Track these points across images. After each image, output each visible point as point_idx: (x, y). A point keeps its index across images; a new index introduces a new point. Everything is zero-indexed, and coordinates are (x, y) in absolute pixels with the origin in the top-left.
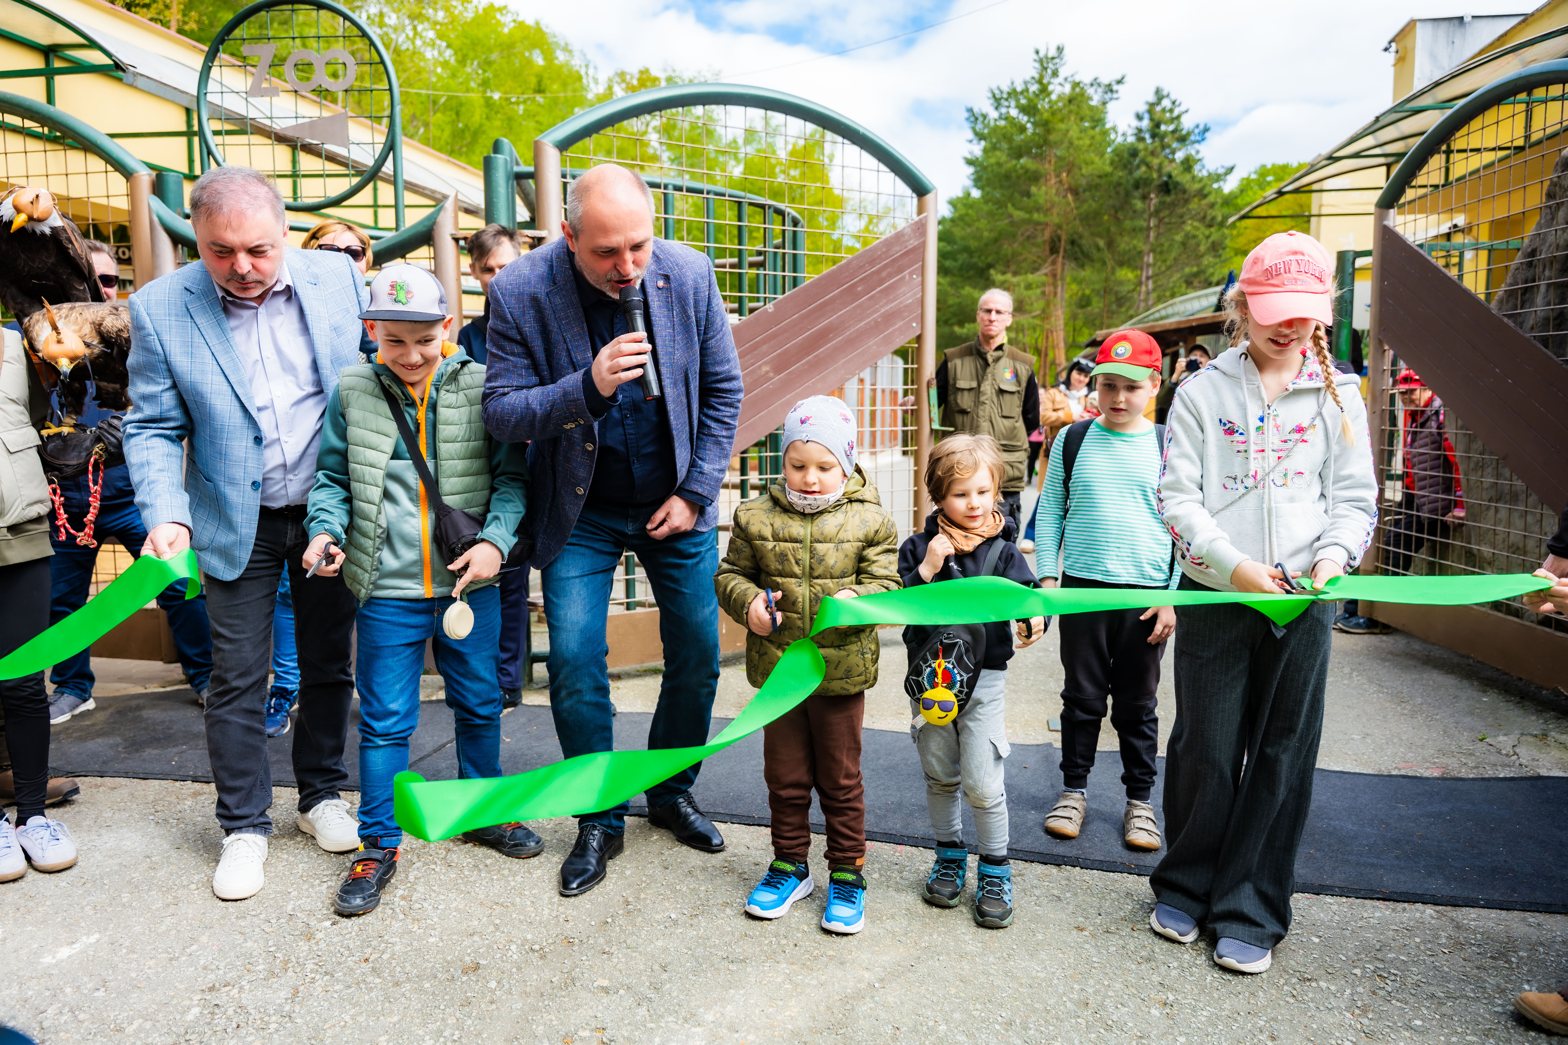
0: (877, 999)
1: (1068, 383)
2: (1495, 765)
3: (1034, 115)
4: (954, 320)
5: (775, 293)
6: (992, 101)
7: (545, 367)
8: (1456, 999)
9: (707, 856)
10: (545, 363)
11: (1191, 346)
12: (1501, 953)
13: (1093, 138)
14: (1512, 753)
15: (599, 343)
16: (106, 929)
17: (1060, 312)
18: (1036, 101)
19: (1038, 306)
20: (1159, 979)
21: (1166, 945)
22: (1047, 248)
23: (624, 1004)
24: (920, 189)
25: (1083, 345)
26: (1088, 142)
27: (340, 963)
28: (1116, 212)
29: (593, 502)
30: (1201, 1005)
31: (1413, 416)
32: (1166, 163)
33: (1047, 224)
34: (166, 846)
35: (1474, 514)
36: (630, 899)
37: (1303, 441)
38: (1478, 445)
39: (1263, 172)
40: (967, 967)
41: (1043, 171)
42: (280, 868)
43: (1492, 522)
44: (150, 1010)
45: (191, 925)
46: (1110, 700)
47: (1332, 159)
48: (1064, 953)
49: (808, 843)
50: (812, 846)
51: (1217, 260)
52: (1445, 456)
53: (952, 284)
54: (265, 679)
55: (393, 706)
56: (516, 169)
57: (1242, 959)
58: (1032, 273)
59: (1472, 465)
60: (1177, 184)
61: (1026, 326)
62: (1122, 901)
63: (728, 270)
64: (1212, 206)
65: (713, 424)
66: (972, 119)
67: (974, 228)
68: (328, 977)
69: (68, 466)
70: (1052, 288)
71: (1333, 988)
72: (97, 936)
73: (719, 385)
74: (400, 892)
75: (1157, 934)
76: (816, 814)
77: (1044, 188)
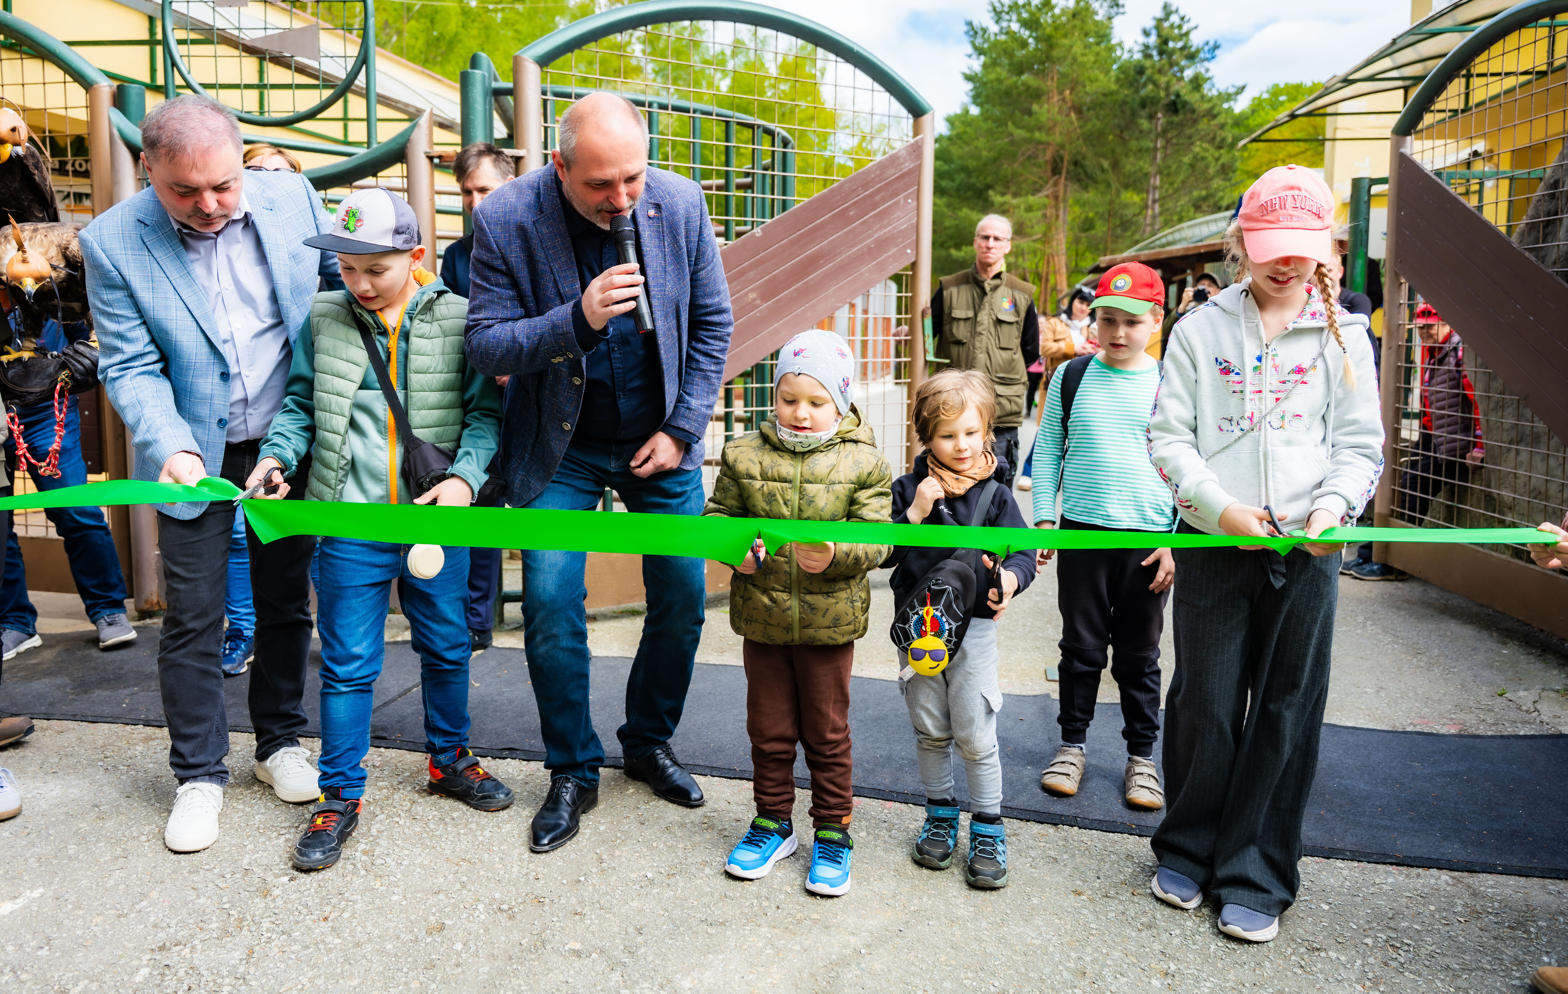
0: (863, 965)
1: (1069, 312)
2: (1515, 722)
3: (1036, 30)
4: (950, 243)
5: (763, 217)
6: (992, 14)
7: (531, 299)
8: (1472, 971)
9: (685, 811)
10: (530, 294)
11: (1199, 274)
12: (1519, 923)
13: (1098, 54)
14: (1532, 709)
15: (587, 275)
16: (50, 883)
17: (1061, 236)
18: (1038, 15)
19: (1039, 230)
20: (1160, 947)
21: (1168, 911)
22: (1049, 168)
23: (597, 968)
24: (916, 110)
25: (1086, 271)
26: (1092, 59)
27: (297, 922)
28: (1122, 132)
29: (579, 439)
30: (1204, 975)
31: (1431, 352)
32: (1174, 81)
33: (1049, 144)
34: (115, 795)
35: (1495, 456)
36: (604, 857)
37: (1304, 382)
38: (1498, 384)
39: (1276, 92)
40: (958, 933)
41: (1045, 88)
42: (236, 819)
43: (1513, 465)
44: (96, 970)
45: (140, 879)
46: (1110, 651)
47: (1347, 81)
48: (1060, 919)
49: (792, 800)
50: (796, 802)
51: (1228, 184)
52: (1465, 396)
53: (948, 206)
54: (221, 620)
55: (357, 650)
56: (494, 85)
57: (1248, 926)
58: (1033, 195)
59: (1492, 405)
60: (1185, 103)
61: (1026, 250)
62: (1122, 863)
63: (714, 192)
64: (1222, 126)
65: (701, 358)
66: (972, 33)
67: (972, 147)
68: (285, 937)
69: (30, 393)
70: (1053, 211)
71: (1343, 958)
72: (41, 890)
73: (708, 318)
74: (362, 847)
75: (1158, 899)
76: (801, 768)
77: (1046, 106)
